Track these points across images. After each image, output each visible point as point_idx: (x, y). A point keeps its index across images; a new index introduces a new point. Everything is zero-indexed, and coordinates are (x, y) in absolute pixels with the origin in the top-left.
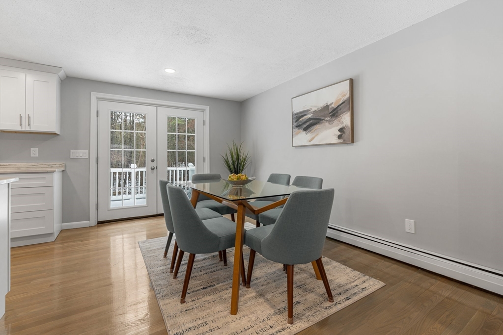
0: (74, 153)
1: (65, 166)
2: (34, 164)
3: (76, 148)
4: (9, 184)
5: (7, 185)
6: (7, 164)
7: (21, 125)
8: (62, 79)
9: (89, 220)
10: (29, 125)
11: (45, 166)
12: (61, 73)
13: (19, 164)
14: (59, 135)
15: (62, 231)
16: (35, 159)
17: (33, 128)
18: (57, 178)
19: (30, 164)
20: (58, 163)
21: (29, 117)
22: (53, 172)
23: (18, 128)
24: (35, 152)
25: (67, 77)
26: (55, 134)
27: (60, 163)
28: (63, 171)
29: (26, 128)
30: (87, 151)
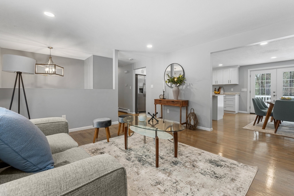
0: (242, 90)
1: (240, 94)
2: (232, 93)
3: (243, 88)
4: (223, 96)
6: (226, 93)
8: (239, 68)
9: (247, 112)
11: (235, 93)
12: (238, 66)
13: (229, 93)
14: (238, 85)
15: (238, 112)
16: (232, 91)
17: (232, 83)
18: (237, 97)
20: (238, 93)
21: (230, 81)
22: (235, 95)
23: (228, 84)
24: (232, 90)
25: (241, 66)
29: (230, 84)
30: (246, 89)
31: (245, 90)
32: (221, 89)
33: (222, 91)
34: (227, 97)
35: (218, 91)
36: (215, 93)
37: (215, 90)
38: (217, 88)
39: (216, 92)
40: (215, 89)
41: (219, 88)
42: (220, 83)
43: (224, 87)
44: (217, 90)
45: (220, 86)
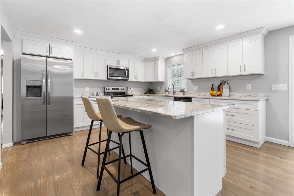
0: (275, 87)
1: (268, 96)
2: (248, 94)
3: (277, 83)
4: (224, 110)
5: (223, 110)
6: (235, 94)
7: (240, 71)
8: (265, 35)
9: (288, 141)
10: (245, 71)
11: (255, 96)
13: (241, 94)
14: (264, 75)
15: (266, 142)
16: (249, 91)
17: (248, 72)
18: (261, 105)
19: (246, 94)
20: (263, 94)
21: (245, 66)
22: (258, 101)
23: (239, 74)
24: (249, 87)
25: (269, 32)
26: (261, 74)
27: (265, 94)
28: (267, 100)
29: (243, 73)
30: (286, 85)
31: (281, 87)
32: (224, 86)
33: (225, 91)
34: (236, 106)
35: (219, 90)
36: (211, 94)
37: (212, 89)
38: (217, 84)
39: (214, 93)
40: (212, 85)
41: (221, 84)
42: (221, 72)
43: (230, 82)
44: (216, 87)
45: (222, 79)
